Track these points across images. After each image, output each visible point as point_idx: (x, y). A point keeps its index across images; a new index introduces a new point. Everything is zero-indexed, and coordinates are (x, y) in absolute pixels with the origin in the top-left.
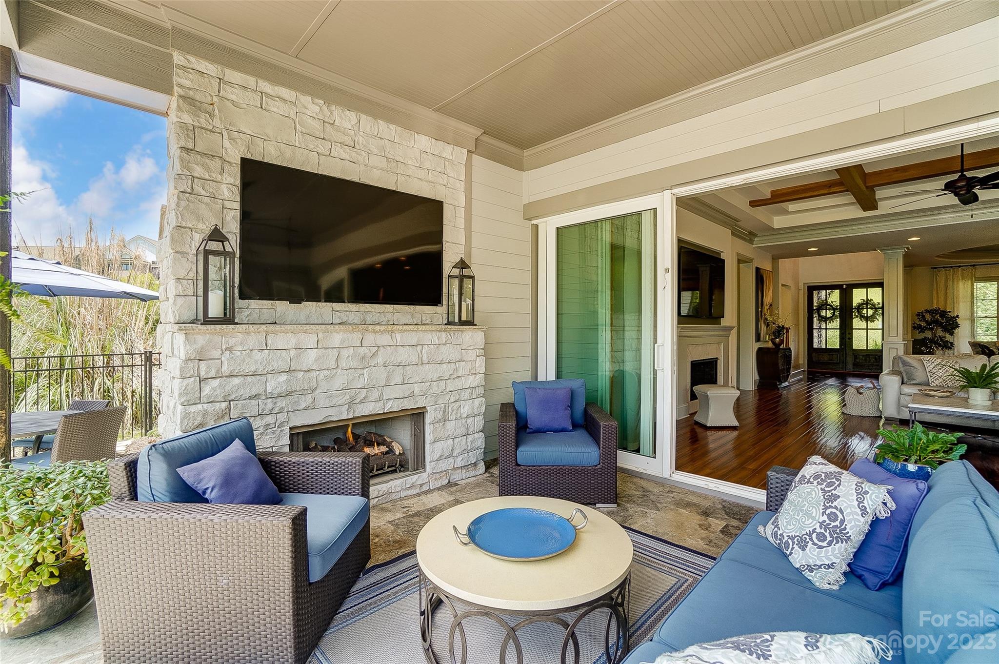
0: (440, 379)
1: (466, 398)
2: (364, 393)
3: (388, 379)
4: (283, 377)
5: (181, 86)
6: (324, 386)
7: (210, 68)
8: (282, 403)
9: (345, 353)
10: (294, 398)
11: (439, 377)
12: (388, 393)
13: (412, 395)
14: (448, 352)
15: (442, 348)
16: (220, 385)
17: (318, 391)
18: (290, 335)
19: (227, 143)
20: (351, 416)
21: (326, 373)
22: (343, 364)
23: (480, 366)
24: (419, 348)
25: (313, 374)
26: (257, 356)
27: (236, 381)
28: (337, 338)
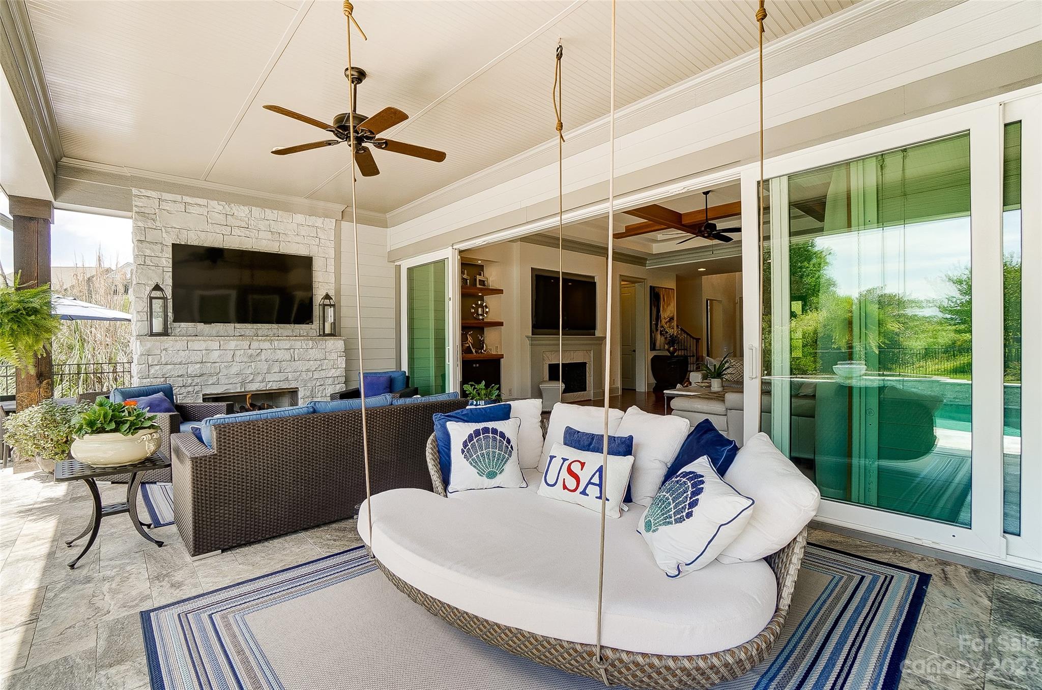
0: (308, 370)
1: (329, 383)
2: (251, 377)
3: (268, 369)
4: (198, 365)
5: (136, 206)
6: (224, 372)
7: (153, 194)
8: (197, 380)
9: (238, 353)
10: (205, 377)
11: (307, 369)
12: (269, 377)
13: (287, 379)
14: (314, 354)
15: (310, 351)
16: (160, 369)
17: (220, 374)
18: (202, 342)
19: (164, 235)
20: (243, 390)
21: (225, 364)
22: (237, 359)
23: (341, 363)
24: (292, 350)
25: (217, 365)
26: (182, 353)
27: (169, 367)
28: (232, 344)
